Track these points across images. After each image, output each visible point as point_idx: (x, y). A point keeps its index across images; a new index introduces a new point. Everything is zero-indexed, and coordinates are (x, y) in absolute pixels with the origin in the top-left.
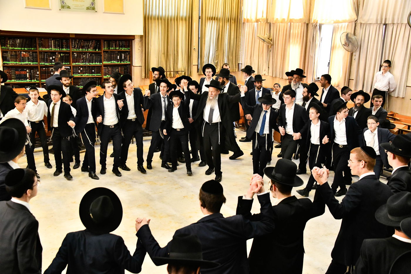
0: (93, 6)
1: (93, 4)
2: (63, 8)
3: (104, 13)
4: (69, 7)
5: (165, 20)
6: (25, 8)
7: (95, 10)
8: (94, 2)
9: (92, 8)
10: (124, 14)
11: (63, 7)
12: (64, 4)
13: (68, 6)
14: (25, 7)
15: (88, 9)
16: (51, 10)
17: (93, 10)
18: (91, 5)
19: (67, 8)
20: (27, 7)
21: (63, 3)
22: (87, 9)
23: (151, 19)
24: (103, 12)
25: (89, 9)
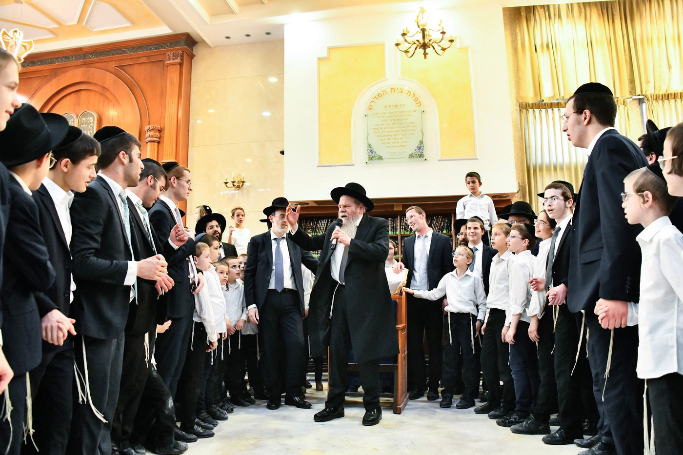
0: (421, 151)
1: (419, 148)
2: (372, 160)
3: (439, 161)
4: (380, 158)
5: (569, 169)
6: (318, 167)
7: (423, 157)
8: (421, 145)
9: (419, 154)
10: (477, 159)
11: (371, 158)
12: (374, 153)
13: (379, 156)
14: (317, 165)
15: (411, 156)
16: (353, 165)
17: (420, 157)
18: (417, 150)
19: (378, 159)
20: (320, 165)
21: (372, 153)
22: (409, 157)
23: (541, 169)
24: (439, 159)
25: (414, 157)
